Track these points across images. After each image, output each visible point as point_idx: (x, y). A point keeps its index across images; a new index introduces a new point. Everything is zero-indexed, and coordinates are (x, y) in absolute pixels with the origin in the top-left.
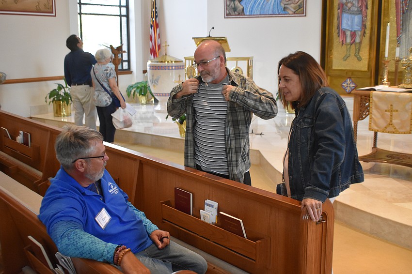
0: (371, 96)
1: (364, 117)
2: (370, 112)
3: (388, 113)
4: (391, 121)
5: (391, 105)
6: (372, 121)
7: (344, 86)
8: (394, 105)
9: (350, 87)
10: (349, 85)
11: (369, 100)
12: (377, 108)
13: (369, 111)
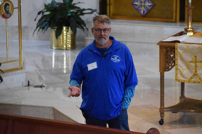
0: (176, 48)
1: (170, 68)
2: (176, 63)
3: (193, 64)
4: (196, 71)
5: (195, 57)
6: (179, 72)
7: (136, 5)
8: (198, 57)
9: (144, 6)
10: (143, 4)
11: (174, 52)
12: (182, 59)
13: (174, 63)
